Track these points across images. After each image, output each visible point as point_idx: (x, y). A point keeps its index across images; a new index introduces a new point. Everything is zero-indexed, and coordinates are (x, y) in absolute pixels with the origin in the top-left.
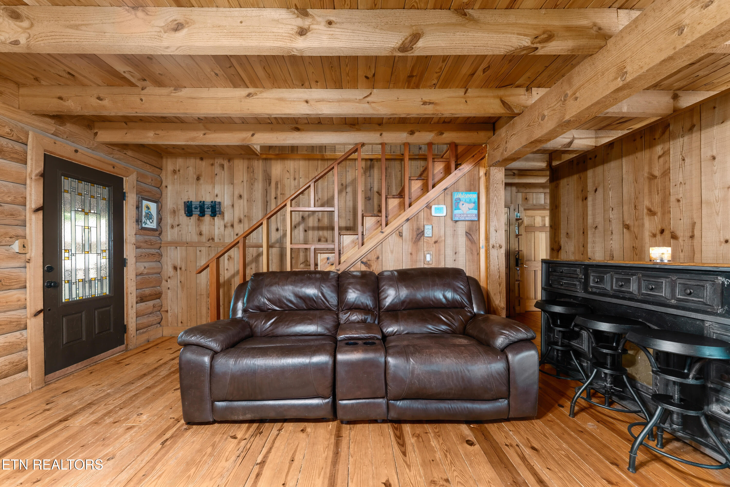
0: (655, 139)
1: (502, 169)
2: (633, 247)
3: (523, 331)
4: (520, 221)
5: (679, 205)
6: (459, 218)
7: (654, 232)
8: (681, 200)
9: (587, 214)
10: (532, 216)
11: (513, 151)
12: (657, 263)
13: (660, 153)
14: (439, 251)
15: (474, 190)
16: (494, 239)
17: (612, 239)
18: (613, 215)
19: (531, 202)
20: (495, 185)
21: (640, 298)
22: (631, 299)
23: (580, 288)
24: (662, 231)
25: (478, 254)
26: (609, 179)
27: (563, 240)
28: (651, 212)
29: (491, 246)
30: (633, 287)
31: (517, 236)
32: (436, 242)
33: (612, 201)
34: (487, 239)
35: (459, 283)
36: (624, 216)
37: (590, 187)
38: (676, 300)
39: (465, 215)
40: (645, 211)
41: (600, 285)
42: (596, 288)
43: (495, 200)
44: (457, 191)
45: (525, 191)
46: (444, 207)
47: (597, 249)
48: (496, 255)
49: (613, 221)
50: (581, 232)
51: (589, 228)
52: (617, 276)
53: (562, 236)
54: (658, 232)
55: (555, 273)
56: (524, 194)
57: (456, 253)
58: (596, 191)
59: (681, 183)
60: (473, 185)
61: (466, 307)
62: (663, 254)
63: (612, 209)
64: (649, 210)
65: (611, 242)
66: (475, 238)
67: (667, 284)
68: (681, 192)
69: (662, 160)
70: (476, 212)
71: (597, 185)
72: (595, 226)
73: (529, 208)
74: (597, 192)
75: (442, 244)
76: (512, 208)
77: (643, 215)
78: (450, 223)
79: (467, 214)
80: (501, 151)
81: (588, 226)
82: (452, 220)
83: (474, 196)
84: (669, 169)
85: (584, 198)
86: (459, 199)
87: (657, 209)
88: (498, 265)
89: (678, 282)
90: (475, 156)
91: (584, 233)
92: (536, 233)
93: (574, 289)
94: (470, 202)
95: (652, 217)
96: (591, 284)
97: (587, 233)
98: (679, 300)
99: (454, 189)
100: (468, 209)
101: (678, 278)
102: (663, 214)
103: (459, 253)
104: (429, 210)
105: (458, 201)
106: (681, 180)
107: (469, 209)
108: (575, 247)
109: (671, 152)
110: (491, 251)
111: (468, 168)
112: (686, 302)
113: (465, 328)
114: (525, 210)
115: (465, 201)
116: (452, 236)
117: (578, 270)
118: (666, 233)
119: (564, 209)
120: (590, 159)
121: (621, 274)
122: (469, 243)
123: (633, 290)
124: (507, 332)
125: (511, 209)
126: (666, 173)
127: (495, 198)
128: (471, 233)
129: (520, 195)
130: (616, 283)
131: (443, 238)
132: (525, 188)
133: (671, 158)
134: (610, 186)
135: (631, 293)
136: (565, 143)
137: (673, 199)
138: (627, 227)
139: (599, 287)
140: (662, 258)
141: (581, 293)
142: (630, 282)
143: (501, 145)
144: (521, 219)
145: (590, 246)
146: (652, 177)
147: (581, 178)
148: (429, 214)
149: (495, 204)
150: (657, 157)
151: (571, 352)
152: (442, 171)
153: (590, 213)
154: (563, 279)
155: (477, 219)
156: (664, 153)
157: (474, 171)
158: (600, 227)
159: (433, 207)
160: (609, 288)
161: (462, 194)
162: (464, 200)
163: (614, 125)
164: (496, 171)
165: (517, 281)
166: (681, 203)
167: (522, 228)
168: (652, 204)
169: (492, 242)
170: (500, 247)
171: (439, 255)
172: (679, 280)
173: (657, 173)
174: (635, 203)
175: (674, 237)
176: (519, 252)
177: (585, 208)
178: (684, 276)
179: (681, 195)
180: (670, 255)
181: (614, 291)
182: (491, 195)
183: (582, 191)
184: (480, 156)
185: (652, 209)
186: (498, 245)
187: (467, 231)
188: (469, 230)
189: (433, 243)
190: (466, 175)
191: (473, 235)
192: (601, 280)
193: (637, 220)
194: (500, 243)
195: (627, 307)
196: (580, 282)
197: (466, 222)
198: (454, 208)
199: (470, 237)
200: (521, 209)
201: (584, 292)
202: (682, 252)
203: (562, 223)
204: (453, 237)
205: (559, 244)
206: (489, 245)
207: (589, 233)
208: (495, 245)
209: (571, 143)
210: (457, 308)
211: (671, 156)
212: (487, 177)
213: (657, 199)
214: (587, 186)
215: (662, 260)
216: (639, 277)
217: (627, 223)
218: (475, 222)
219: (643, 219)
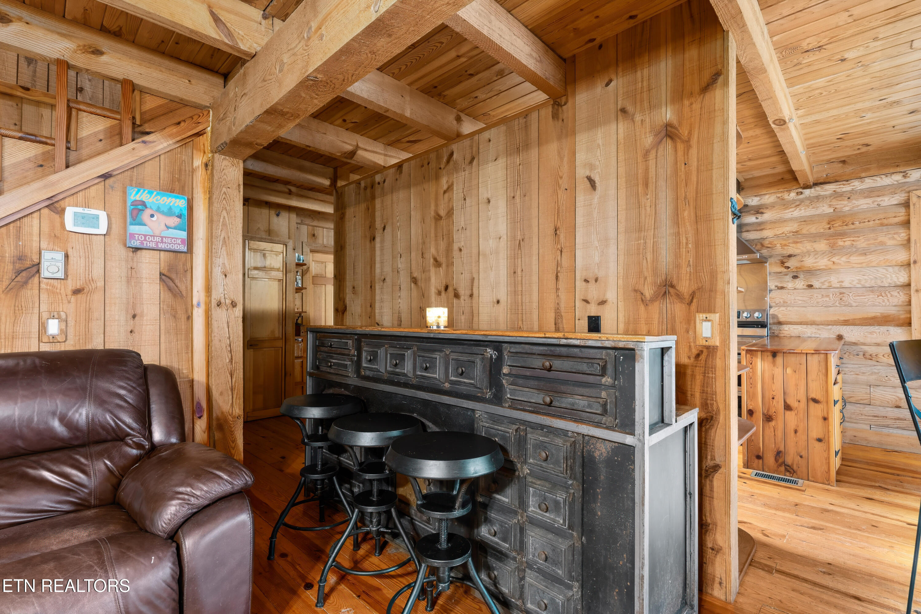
0: (440, 168)
1: (238, 163)
2: (420, 308)
3: (226, 477)
4: (305, 267)
5: (461, 255)
6: (142, 243)
7: (439, 288)
8: (462, 249)
9: (375, 260)
10: (322, 262)
11: (244, 126)
12: (432, 332)
13: (445, 187)
14: (89, 311)
15: (182, 191)
16: (221, 290)
17: (400, 296)
18: (401, 264)
19: (320, 241)
20: (224, 189)
21: (414, 381)
22: (406, 385)
23: (352, 370)
24: (446, 288)
25: (189, 318)
26: (397, 214)
27: (349, 297)
28: (437, 264)
29: (214, 303)
30: (408, 368)
31: (299, 290)
32: (77, 292)
33: (400, 247)
34: (208, 289)
35: (112, 383)
36: (412, 267)
37: (378, 224)
38: (450, 384)
39: (158, 239)
40: (432, 260)
41: (374, 365)
42: (370, 370)
43: (224, 218)
44: (141, 185)
45: (311, 224)
46: (103, 216)
47: (385, 310)
48: (225, 320)
49: (402, 273)
50: (369, 286)
51: (377, 281)
52: (391, 351)
53: (347, 291)
54: (443, 289)
55: (323, 349)
56: (310, 228)
57: (134, 316)
58: (384, 229)
59: (463, 227)
60: (179, 180)
61: (129, 435)
62: (439, 317)
63: (401, 255)
64: (435, 260)
65: (399, 300)
66: (182, 287)
67: (441, 359)
68: (463, 239)
69: (446, 195)
70: (184, 235)
71: (385, 221)
72: (383, 278)
73: (318, 249)
74: (385, 231)
75: (97, 297)
76: (291, 245)
77: (430, 267)
78: (119, 252)
79: (162, 237)
80: (228, 124)
81: (377, 278)
82: (125, 245)
83: (180, 203)
84: (452, 209)
85: (372, 238)
86: (143, 204)
87: (442, 259)
88: (229, 338)
89: (451, 357)
90: (182, 124)
91: (372, 287)
92: (327, 286)
93: (344, 373)
94: (170, 213)
95: (438, 268)
96: (364, 365)
97: (375, 287)
98: (453, 383)
99: (131, 181)
100: (163, 227)
101: (452, 352)
102: (448, 266)
103: (142, 316)
104: (56, 217)
105: (140, 207)
106: (462, 224)
107: (168, 227)
108: (361, 307)
109: (455, 188)
110: (213, 312)
111: (165, 144)
112: (459, 385)
113: (117, 487)
114: (312, 251)
115: (158, 210)
116: (124, 279)
117: (350, 342)
118: (450, 289)
119: (350, 252)
120: (379, 183)
121: (396, 347)
122: (168, 296)
123: (407, 372)
124: (189, 489)
125: (288, 247)
126: (450, 213)
127: (224, 213)
128: (173, 276)
129: (304, 229)
130: (390, 362)
131: (100, 284)
132: (312, 218)
133: (454, 195)
134: (398, 224)
135: (405, 375)
136: (346, 150)
137: (456, 247)
138: (414, 280)
139: (372, 368)
140: (438, 323)
141: (353, 380)
142: (404, 360)
143: (228, 113)
144: (305, 265)
145: (377, 305)
146: (438, 218)
147: (368, 209)
148: (58, 225)
149: (224, 224)
150: (442, 192)
151: (334, 478)
152: (101, 137)
153: (378, 259)
154: (332, 358)
155: (185, 249)
156: (448, 188)
157: (181, 153)
158: (388, 280)
159: (70, 212)
160: (383, 370)
161: (150, 193)
162: (155, 208)
163: (403, 143)
164: (225, 163)
165: (298, 358)
166: (463, 252)
167: (308, 278)
168: (438, 252)
169: (217, 295)
170: (234, 304)
171: (88, 320)
172: (452, 354)
173: (442, 213)
174: (422, 249)
175: (457, 296)
176: (300, 314)
177: (373, 250)
178: (459, 348)
179: (462, 244)
180: (446, 319)
181: (389, 374)
182: (216, 206)
183: (370, 228)
184: (195, 128)
185: (438, 259)
186: (228, 302)
187: (165, 272)
188: (169, 270)
189: (69, 293)
190: (162, 157)
191: (177, 281)
192: (374, 359)
193: (424, 272)
194: (232, 297)
195: (402, 396)
196: (352, 362)
197: (162, 253)
198: (129, 220)
199: (171, 284)
200: (306, 249)
201: (357, 377)
202: (463, 314)
203: (347, 272)
204: (128, 282)
205: (344, 302)
206: (210, 301)
207: (377, 287)
208: (223, 301)
209: (352, 154)
210: (105, 441)
211: (455, 193)
212: (209, 172)
213: (442, 245)
214: (375, 221)
215: (438, 326)
216: (414, 351)
217: (415, 275)
218: (183, 254)
219: (429, 271)
